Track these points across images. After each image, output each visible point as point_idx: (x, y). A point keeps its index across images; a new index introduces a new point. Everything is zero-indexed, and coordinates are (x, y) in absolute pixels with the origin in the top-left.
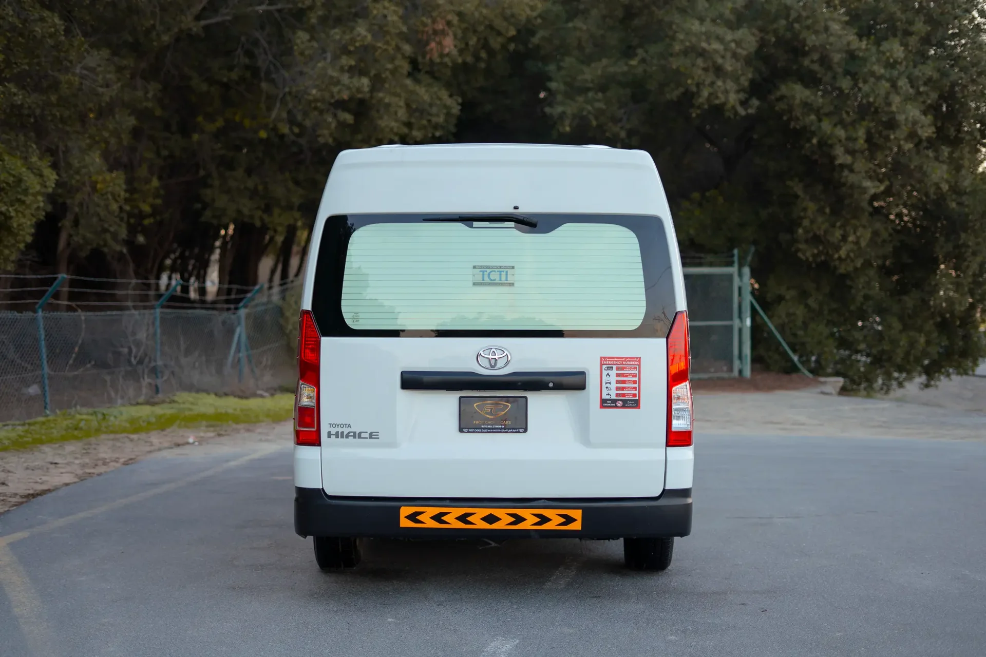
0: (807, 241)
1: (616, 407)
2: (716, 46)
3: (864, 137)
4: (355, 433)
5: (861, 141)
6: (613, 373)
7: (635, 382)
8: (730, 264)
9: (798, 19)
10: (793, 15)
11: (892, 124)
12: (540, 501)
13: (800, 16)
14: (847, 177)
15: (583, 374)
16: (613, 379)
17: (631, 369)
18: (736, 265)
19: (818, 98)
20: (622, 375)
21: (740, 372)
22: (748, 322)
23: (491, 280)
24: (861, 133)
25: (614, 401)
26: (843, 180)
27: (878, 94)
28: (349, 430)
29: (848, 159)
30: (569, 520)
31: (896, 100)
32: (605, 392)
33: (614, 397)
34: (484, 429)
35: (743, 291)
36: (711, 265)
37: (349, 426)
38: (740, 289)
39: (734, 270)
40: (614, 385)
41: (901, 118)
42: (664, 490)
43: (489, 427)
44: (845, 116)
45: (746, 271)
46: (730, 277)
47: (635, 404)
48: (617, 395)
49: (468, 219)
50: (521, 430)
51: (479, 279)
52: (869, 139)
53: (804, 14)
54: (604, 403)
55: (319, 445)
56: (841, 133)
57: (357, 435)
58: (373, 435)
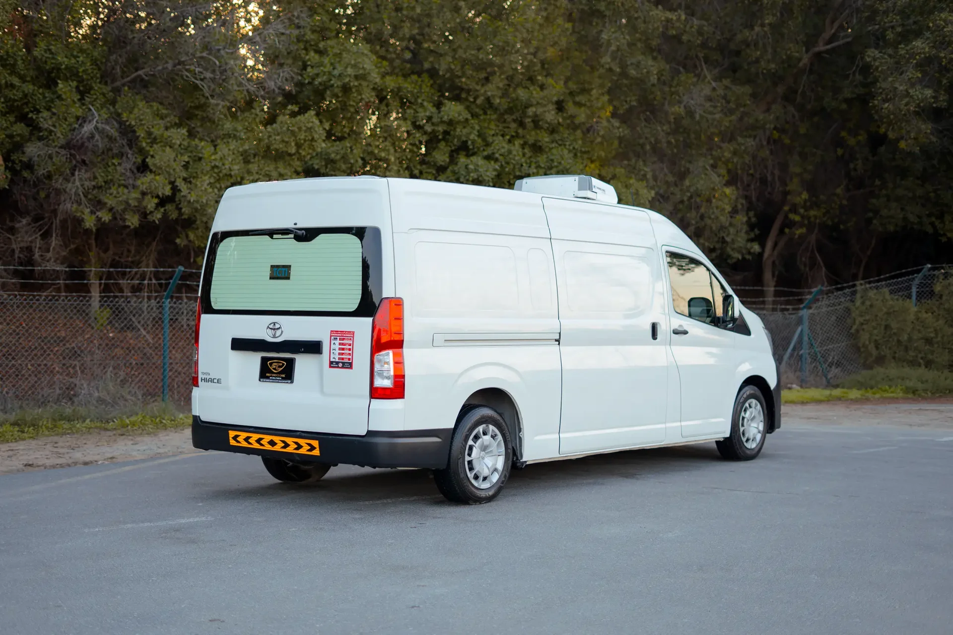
1: (338, 367)
4: (212, 379)
6: (337, 342)
7: (350, 350)
12: (297, 433)
15: (320, 342)
16: (337, 346)
17: (348, 339)
20: (343, 344)
23: (280, 275)
25: (337, 363)
28: (210, 377)
30: (312, 448)
32: (332, 356)
33: (337, 360)
34: (272, 379)
37: (210, 374)
40: (337, 351)
42: (368, 431)
43: (275, 378)
47: (349, 365)
48: (339, 358)
50: (291, 382)
51: (273, 275)
54: (332, 364)
57: (212, 381)
58: (219, 381)
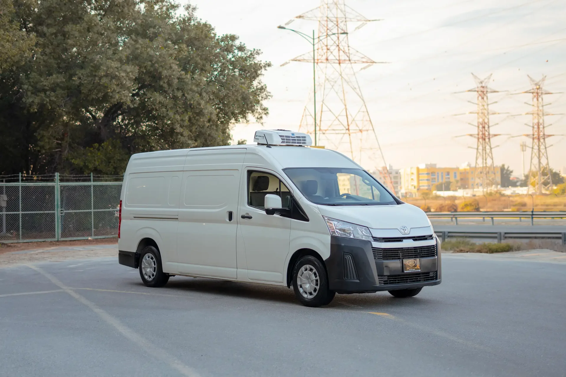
2: (123, 74)
3: (188, 119)
5: (187, 121)
9: (157, 62)
10: (155, 60)
11: (200, 113)
13: (158, 60)
14: (180, 138)
19: (167, 101)
24: (187, 118)
27: (195, 100)
29: (182, 130)
31: (203, 103)
41: (206, 111)
44: (178, 109)
52: (190, 120)
53: (160, 60)
56: (178, 117)
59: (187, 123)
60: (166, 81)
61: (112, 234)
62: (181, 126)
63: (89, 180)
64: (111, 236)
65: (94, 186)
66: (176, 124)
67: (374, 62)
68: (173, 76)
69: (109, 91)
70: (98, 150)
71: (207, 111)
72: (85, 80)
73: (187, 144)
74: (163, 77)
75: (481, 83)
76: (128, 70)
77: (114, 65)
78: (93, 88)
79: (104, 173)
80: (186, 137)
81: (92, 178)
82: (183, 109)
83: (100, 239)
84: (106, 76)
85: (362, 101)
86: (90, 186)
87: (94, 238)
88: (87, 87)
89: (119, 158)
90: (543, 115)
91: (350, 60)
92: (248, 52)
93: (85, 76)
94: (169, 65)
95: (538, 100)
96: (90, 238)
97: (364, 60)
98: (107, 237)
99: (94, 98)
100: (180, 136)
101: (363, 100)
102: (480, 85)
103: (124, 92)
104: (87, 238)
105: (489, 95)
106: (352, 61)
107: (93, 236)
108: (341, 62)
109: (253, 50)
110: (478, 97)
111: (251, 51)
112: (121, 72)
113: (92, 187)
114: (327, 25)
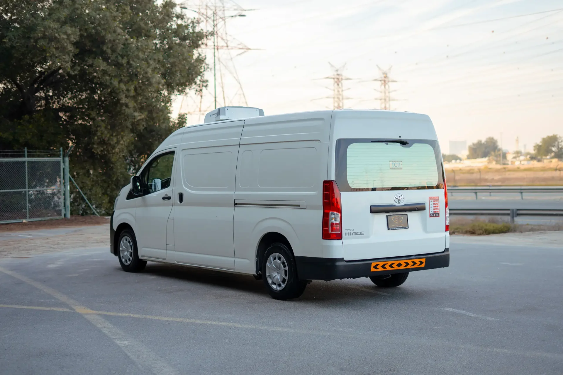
0: (98, 144)
1: (434, 217)
2: (64, 36)
4: (355, 233)
6: (432, 203)
7: (438, 206)
8: (59, 156)
9: (100, 25)
10: (97, 22)
12: (413, 256)
14: (124, 110)
15: (424, 204)
16: (432, 205)
17: (436, 201)
18: (62, 156)
20: (435, 204)
21: (65, 215)
22: (68, 188)
23: (395, 167)
24: (132, 88)
25: (433, 214)
26: (123, 112)
28: (353, 231)
29: (127, 101)
30: (421, 263)
31: (150, 71)
32: (430, 211)
33: (433, 213)
34: (396, 228)
35: (66, 171)
36: (39, 156)
37: (353, 230)
38: (64, 169)
39: (60, 159)
40: (433, 208)
42: (445, 248)
43: (397, 227)
45: (67, 159)
46: (59, 163)
47: (437, 215)
49: (386, 141)
50: (407, 228)
51: (391, 166)
52: (136, 89)
54: (431, 215)
55: (341, 239)
56: (122, 86)
57: (356, 234)
58: (361, 233)
59: (132, 93)
60: (110, 45)
61: (49, 216)
62: (127, 97)
63: (23, 156)
64: (48, 218)
65: (29, 162)
66: (121, 93)
67: (249, 49)
68: (117, 41)
69: (48, 54)
70: (29, 122)
71: (154, 80)
72: (17, 43)
73: (132, 116)
74: (106, 41)
75: (337, 71)
76: (69, 32)
77: (53, 26)
78: (26, 51)
79: (36, 148)
80: (131, 109)
81: (26, 153)
82: (128, 78)
83: (36, 221)
84: (44, 37)
85: (239, 85)
86: (24, 162)
87: (29, 221)
88: (20, 50)
89: (53, 131)
90: (389, 100)
91: (227, 46)
92: (188, 20)
93: (16, 38)
94: (114, 29)
95: (385, 87)
96: (24, 221)
97: (241, 47)
98: (43, 219)
99: (28, 63)
100: (124, 108)
101: (239, 83)
102: (336, 73)
103: (64, 57)
104: (21, 221)
105: (343, 82)
106: (229, 48)
107: (28, 219)
108: (219, 48)
109: (193, 18)
110: (334, 84)
111: (192, 19)
112: (60, 34)
113: (26, 164)
114: (207, 13)
